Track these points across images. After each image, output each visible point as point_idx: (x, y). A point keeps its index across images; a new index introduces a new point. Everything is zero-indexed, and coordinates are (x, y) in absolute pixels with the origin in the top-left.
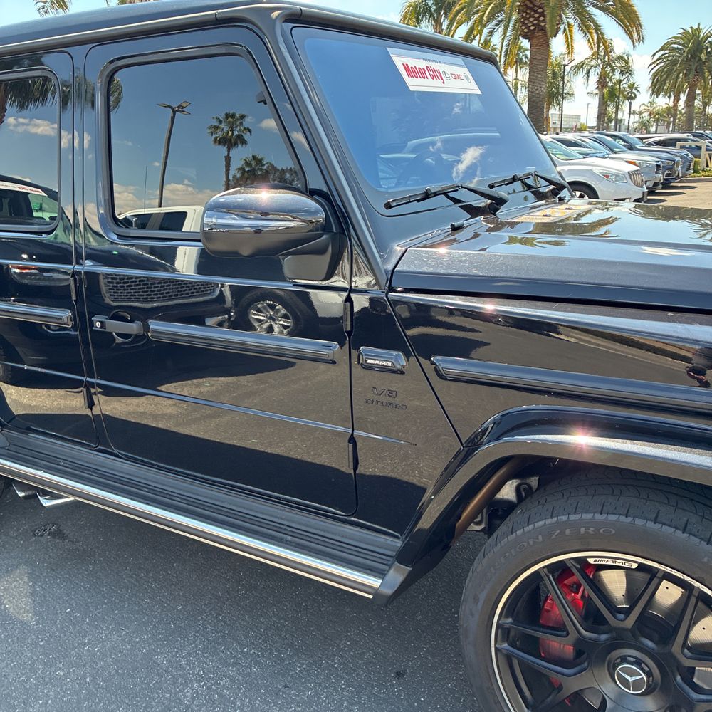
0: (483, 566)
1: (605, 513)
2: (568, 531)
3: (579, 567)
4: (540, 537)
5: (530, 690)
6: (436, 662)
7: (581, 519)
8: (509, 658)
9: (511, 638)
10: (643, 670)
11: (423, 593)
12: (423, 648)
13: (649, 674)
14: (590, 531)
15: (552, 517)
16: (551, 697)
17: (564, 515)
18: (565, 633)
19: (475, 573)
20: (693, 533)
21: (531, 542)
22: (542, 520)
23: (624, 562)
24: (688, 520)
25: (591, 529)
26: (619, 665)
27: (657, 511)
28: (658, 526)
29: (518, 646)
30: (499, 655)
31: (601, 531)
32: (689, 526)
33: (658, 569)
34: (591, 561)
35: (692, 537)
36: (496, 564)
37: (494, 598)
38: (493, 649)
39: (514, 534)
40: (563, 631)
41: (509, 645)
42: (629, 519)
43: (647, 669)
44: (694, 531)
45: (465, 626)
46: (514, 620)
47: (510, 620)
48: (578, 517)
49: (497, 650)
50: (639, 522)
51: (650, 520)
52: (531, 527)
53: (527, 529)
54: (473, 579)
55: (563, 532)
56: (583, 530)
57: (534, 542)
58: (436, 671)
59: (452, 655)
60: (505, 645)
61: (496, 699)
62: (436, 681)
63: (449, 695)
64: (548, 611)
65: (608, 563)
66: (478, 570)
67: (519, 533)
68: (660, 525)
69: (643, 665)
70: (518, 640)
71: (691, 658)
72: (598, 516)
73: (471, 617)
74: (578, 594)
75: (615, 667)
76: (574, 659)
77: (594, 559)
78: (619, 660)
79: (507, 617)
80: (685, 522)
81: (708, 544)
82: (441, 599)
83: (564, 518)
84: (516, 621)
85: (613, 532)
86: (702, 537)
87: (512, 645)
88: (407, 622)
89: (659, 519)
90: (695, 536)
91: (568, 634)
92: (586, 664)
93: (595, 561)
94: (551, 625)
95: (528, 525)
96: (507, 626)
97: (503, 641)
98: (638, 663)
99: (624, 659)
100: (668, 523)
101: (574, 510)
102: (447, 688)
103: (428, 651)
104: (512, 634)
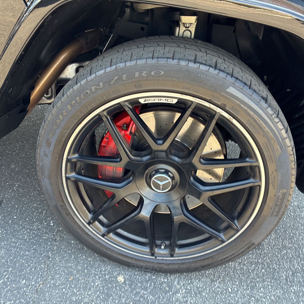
0: (52, 115)
1: (155, 58)
2: (124, 76)
3: (131, 107)
4: (101, 84)
5: (92, 202)
6: (25, 192)
7: (136, 64)
8: (76, 183)
9: (77, 169)
10: (169, 176)
11: (15, 151)
12: (16, 184)
13: (173, 178)
14: (143, 74)
15: (111, 66)
16: (107, 204)
17: (121, 63)
18: (119, 159)
19: (47, 122)
20: (221, 69)
21: (93, 88)
22: (102, 69)
23: (167, 99)
24: (216, 61)
25: (144, 72)
26: (154, 175)
27: (194, 55)
28: (197, 65)
29: (83, 174)
30: (69, 182)
31: (153, 73)
32: (218, 65)
33: (192, 102)
34: (142, 101)
35: (221, 73)
36: (64, 112)
37: (64, 139)
38: (64, 179)
39: (79, 84)
40: (118, 158)
41: (76, 173)
42: (176, 61)
43: (171, 175)
44: (222, 68)
45: (40, 165)
46: (80, 155)
47: (76, 155)
48: (133, 63)
49: (67, 178)
50: (183, 63)
51: (191, 61)
52: (93, 76)
53: (89, 78)
54: (45, 127)
55: (120, 78)
56: (137, 75)
57: (96, 89)
58: (26, 197)
59: (37, 186)
60: (74, 174)
61: (67, 212)
62: (25, 204)
63: (35, 211)
64: (105, 147)
65: (155, 102)
66: (49, 119)
67: (83, 82)
68: (199, 65)
69: (170, 173)
70: (82, 170)
71: (204, 164)
72: (150, 61)
73: (45, 157)
74: (127, 131)
75: (151, 177)
76: (123, 177)
77: (144, 99)
78: (154, 172)
79: (74, 153)
80: (215, 62)
81: (231, 77)
82: (28, 154)
83: (122, 65)
84: (81, 156)
85: (162, 73)
86: (228, 72)
87: (79, 173)
88: (4, 170)
89: (197, 60)
90: (223, 71)
91: (121, 160)
92: (131, 178)
93: (145, 101)
94: (107, 155)
95: (91, 75)
96: (74, 160)
97: (72, 172)
98: (167, 172)
99: (157, 171)
100: (204, 62)
101: (130, 58)
102: (33, 207)
103: (19, 186)
104: (78, 166)
